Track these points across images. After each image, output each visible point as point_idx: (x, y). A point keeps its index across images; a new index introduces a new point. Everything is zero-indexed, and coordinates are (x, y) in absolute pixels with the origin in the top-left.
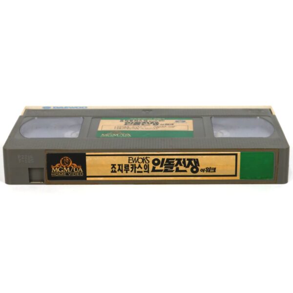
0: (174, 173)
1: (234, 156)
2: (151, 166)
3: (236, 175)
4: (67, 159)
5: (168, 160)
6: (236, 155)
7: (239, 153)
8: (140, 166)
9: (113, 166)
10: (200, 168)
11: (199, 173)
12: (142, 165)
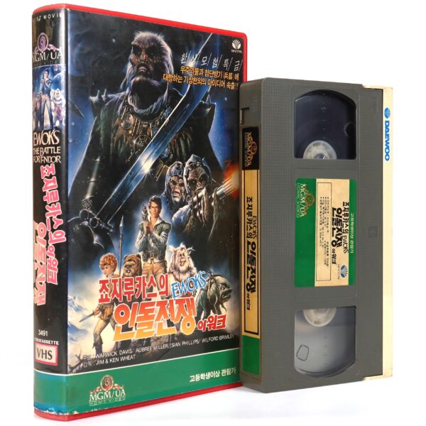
0: (246, 265)
1: (256, 332)
2: (251, 240)
3: (245, 331)
4: (256, 149)
5: (255, 258)
6: (257, 334)
7: (258, 337)
8: (251, 228)
9: (251, 200)
10: (250, 293)
11: (247, 292)
12: (252, 231)
